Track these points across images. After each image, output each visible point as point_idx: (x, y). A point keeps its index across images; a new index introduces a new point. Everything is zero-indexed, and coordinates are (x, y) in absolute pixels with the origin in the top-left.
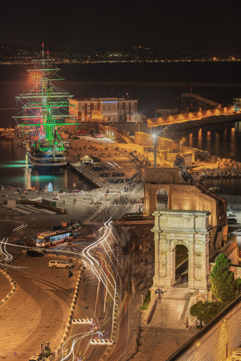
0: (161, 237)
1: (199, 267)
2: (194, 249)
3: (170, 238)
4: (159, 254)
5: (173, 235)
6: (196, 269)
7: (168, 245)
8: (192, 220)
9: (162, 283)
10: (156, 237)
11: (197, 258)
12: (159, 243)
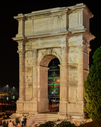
0: (26, 49)
1: (75, 85)
2: (67, 60)
3: (36, 48)
4: (24, 71)
5: (39, 42)
6: (70, 88)
7: (34, 57)
8: (65, 17)
9: (26, 108)
10: (20, 48)
11: (71, 72)
12: (24, 57)
